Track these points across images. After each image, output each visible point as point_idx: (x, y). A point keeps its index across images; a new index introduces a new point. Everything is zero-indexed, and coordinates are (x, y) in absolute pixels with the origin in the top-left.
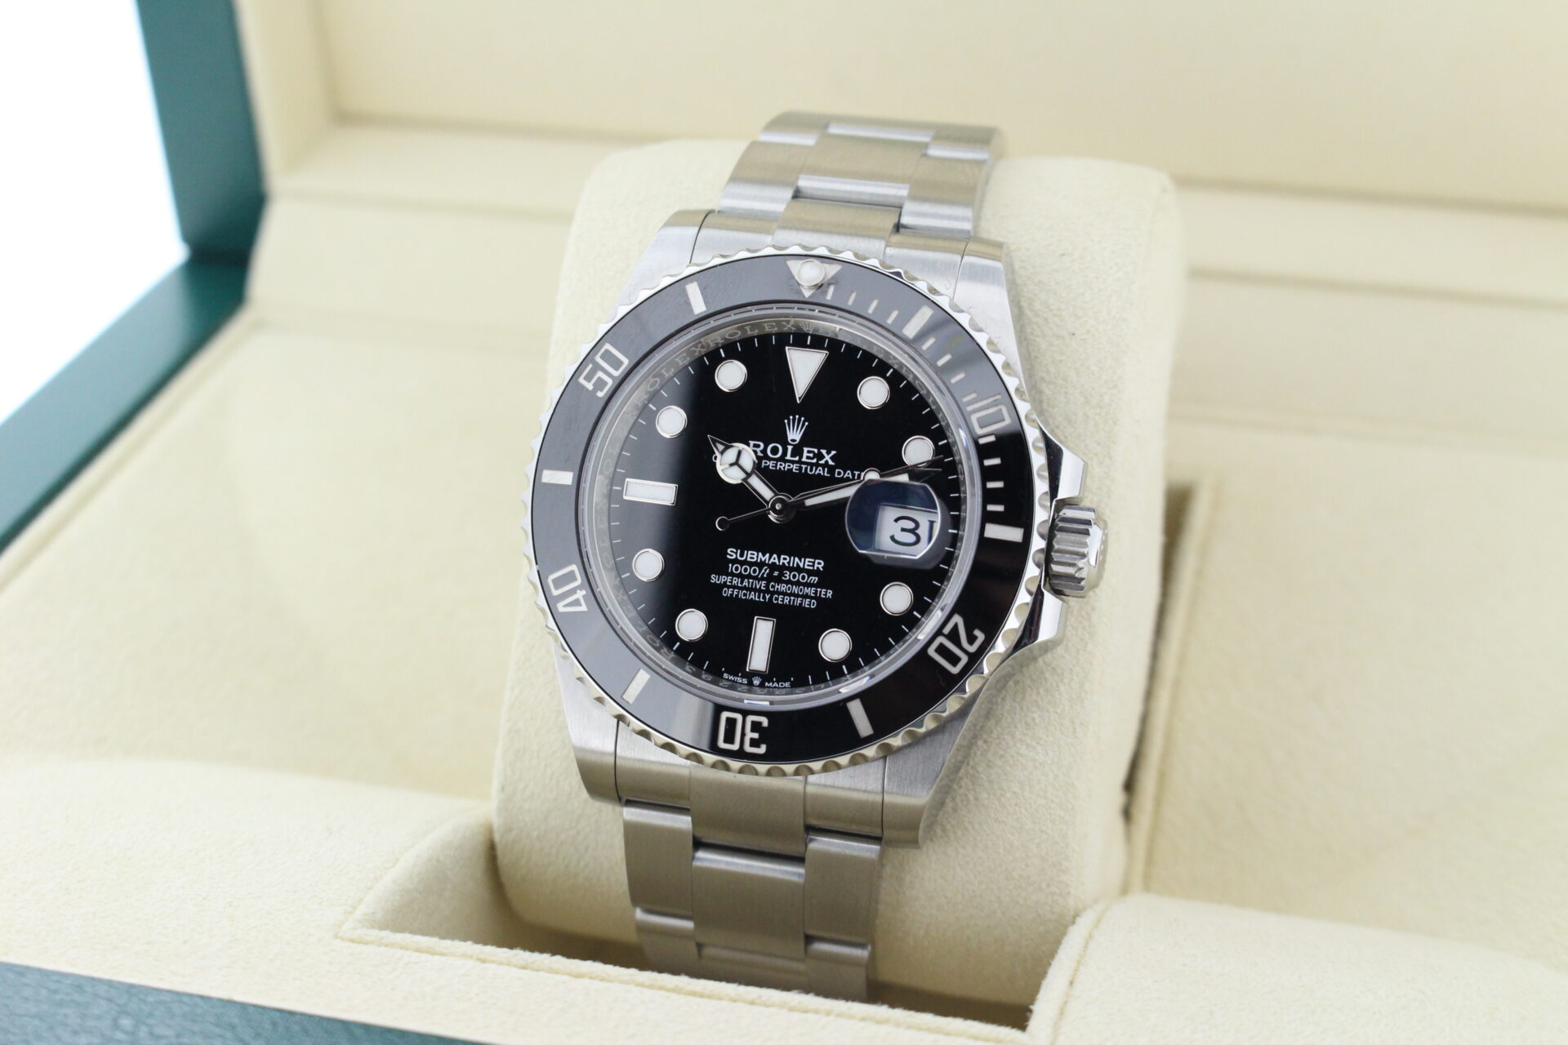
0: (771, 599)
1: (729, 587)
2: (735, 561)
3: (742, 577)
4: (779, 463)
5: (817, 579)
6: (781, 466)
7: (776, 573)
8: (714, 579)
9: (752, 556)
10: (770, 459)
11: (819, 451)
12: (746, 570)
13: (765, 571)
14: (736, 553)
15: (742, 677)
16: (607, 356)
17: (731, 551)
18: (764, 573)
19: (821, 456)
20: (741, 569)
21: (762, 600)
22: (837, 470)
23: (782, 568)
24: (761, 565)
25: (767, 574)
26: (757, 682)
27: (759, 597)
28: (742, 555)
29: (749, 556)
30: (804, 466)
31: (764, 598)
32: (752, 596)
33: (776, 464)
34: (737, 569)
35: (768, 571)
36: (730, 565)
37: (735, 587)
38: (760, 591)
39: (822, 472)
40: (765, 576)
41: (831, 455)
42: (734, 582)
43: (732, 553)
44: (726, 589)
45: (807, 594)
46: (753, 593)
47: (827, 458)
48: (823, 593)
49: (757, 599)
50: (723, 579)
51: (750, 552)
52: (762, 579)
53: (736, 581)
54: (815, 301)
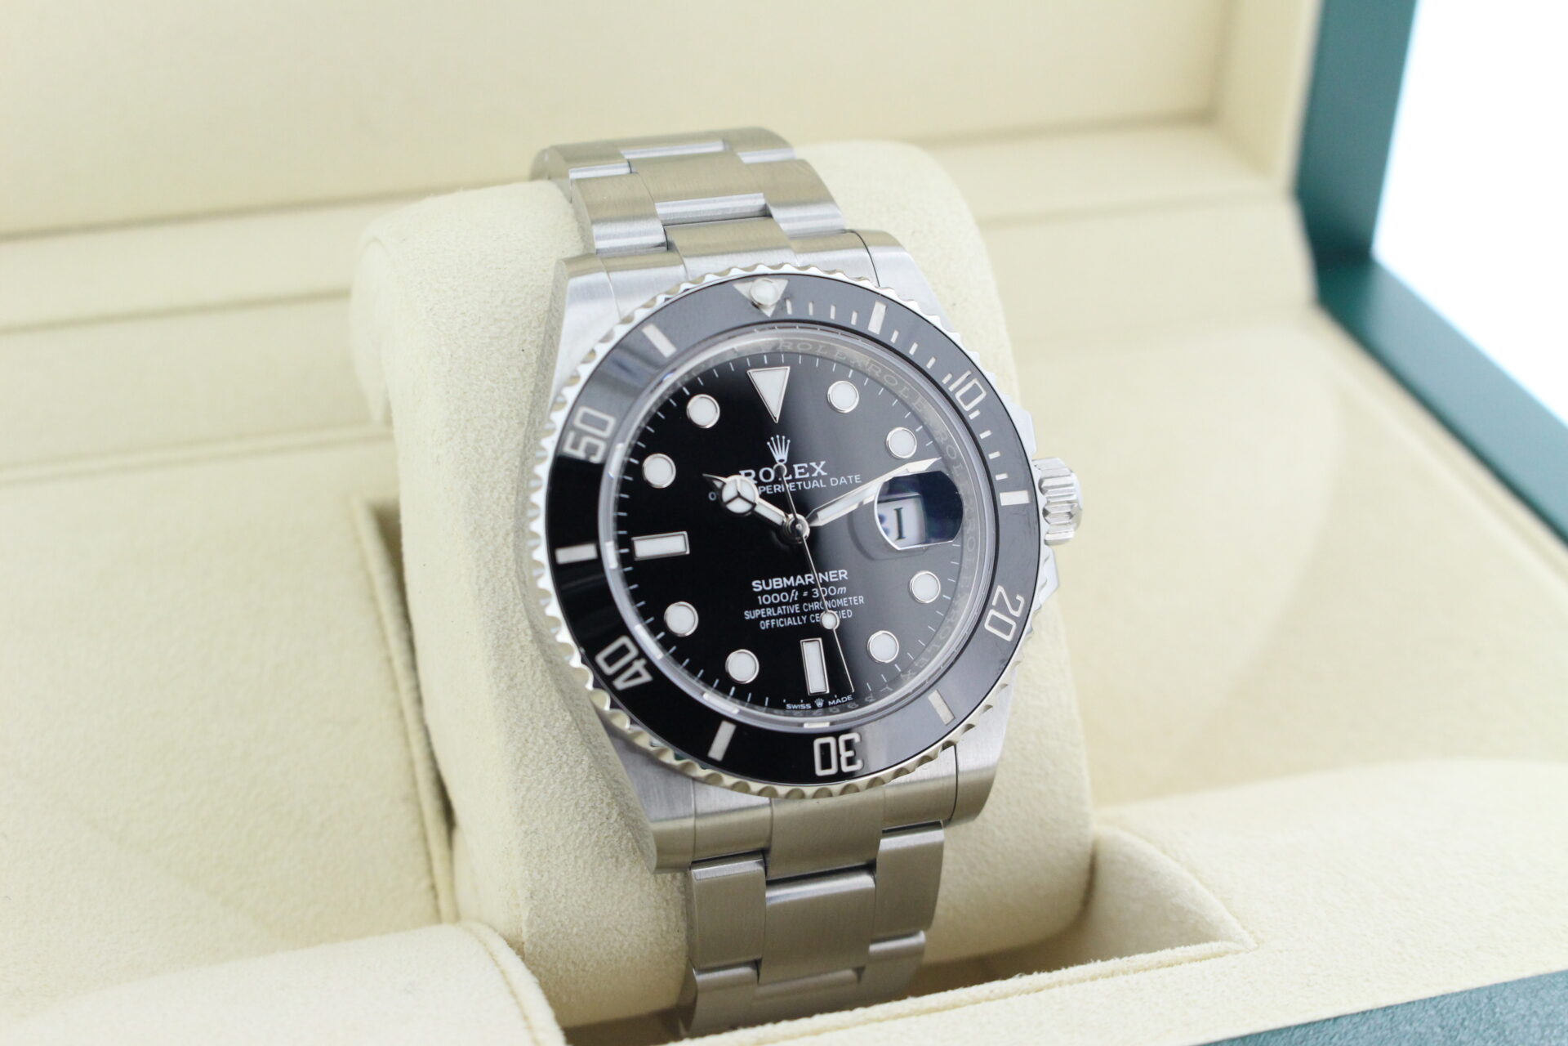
0: (808, 619)
1: (765, 619)
2: (763, 592)
3: (774, 606)
4: (775, 486)
5: (845, 588)
6: (778, 488)
7: (805, 594)
8: (748, 615)
9: (777, 583)
10: (765, 484)
11: (808, 465)
12: (776, 598)
13: (795, 594)
14: (761, 584)
15: (805, 703)
16: (586, 419)
17: (757, 584)
18: (794, 597)
19: (811, 469)
20: (771, 599)
21: (800, 623)
22: (831, 479)
23: (810, 587)
24: (789, 589)
25: (798, 597)
26: (820, 703)
27: (796, 621)
28: (767, 585)
29: (775, 583)
30: (799, 483)
31: (801, 620)
32: (790, 622)
33: (773, 488)
34: (767, 599)
35: (797, 594)
36: (759, 597)
37: (770, 618)
38: (795, 615)
39: (817, 485)
40: (796, 599)
41: (821, 466)
42: (768, 613)
43: (757, 585)
44: (762, 622)
45: (840, 606)
46: (789, 619)
47: (819, 469)
48: (855, 600)
49: (795, 624)
50: (757, 613)
51: (774, 580)
52: (794, 602)
53: (770, 612)
54: (778, 318)
